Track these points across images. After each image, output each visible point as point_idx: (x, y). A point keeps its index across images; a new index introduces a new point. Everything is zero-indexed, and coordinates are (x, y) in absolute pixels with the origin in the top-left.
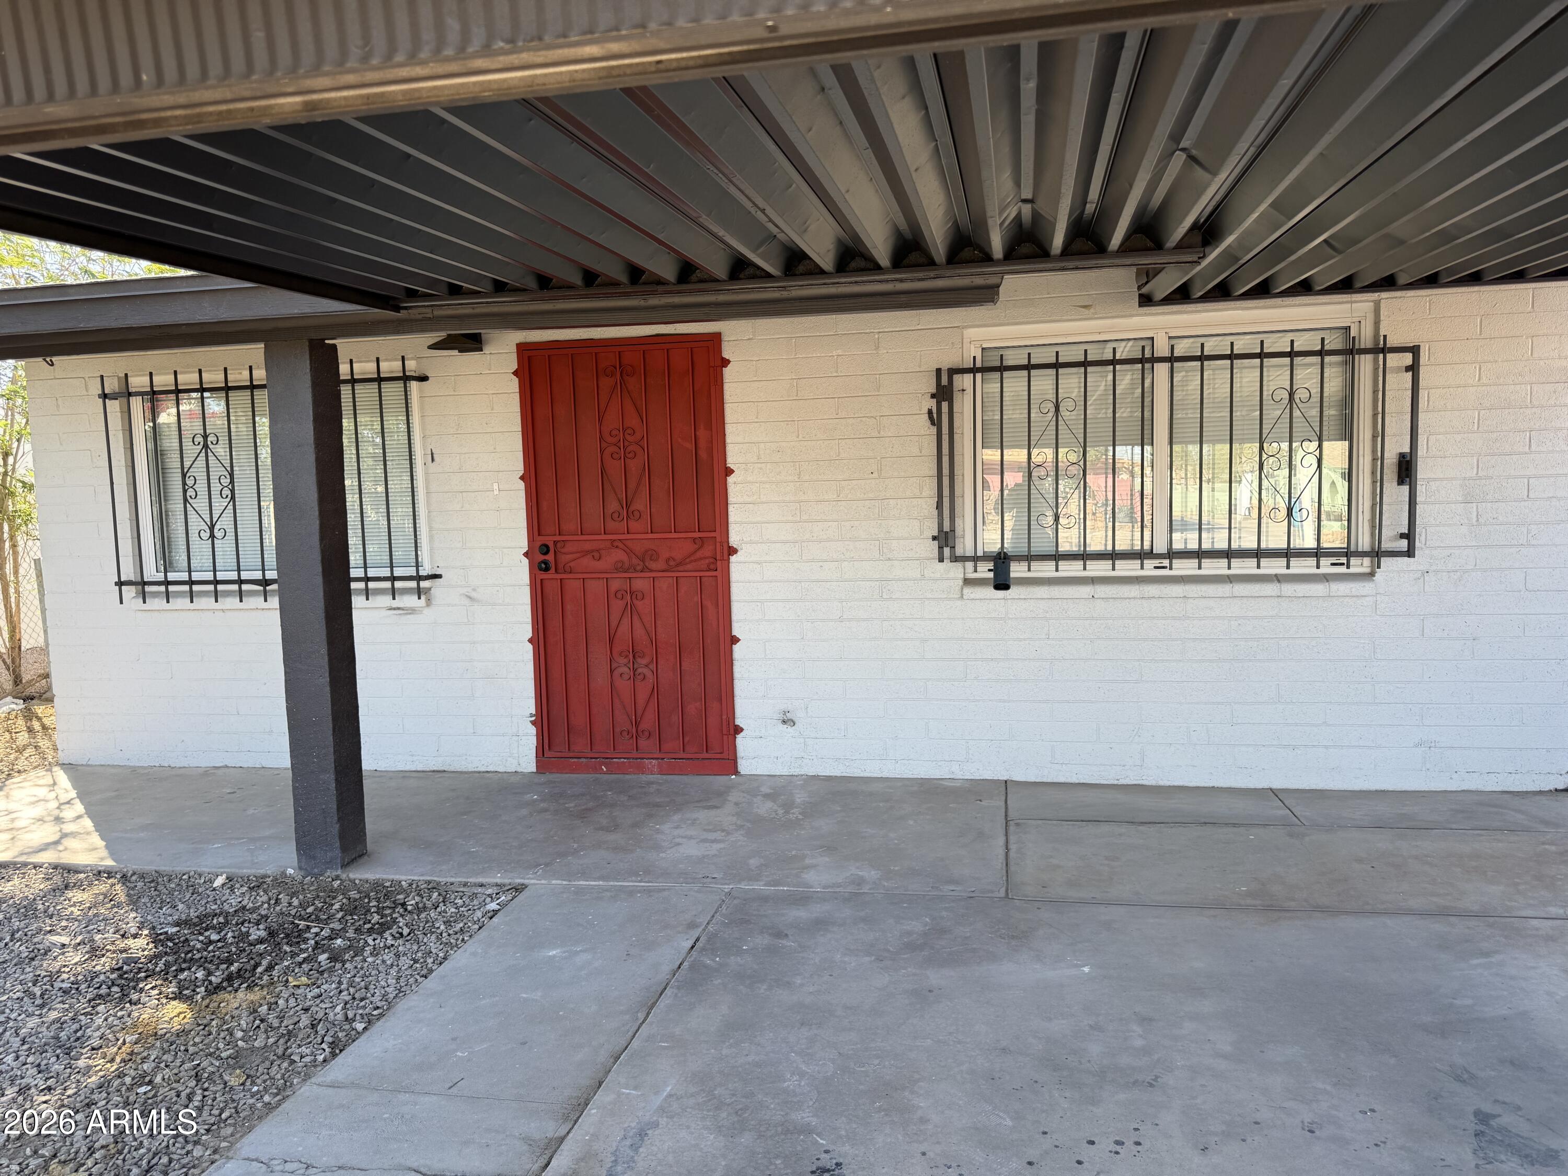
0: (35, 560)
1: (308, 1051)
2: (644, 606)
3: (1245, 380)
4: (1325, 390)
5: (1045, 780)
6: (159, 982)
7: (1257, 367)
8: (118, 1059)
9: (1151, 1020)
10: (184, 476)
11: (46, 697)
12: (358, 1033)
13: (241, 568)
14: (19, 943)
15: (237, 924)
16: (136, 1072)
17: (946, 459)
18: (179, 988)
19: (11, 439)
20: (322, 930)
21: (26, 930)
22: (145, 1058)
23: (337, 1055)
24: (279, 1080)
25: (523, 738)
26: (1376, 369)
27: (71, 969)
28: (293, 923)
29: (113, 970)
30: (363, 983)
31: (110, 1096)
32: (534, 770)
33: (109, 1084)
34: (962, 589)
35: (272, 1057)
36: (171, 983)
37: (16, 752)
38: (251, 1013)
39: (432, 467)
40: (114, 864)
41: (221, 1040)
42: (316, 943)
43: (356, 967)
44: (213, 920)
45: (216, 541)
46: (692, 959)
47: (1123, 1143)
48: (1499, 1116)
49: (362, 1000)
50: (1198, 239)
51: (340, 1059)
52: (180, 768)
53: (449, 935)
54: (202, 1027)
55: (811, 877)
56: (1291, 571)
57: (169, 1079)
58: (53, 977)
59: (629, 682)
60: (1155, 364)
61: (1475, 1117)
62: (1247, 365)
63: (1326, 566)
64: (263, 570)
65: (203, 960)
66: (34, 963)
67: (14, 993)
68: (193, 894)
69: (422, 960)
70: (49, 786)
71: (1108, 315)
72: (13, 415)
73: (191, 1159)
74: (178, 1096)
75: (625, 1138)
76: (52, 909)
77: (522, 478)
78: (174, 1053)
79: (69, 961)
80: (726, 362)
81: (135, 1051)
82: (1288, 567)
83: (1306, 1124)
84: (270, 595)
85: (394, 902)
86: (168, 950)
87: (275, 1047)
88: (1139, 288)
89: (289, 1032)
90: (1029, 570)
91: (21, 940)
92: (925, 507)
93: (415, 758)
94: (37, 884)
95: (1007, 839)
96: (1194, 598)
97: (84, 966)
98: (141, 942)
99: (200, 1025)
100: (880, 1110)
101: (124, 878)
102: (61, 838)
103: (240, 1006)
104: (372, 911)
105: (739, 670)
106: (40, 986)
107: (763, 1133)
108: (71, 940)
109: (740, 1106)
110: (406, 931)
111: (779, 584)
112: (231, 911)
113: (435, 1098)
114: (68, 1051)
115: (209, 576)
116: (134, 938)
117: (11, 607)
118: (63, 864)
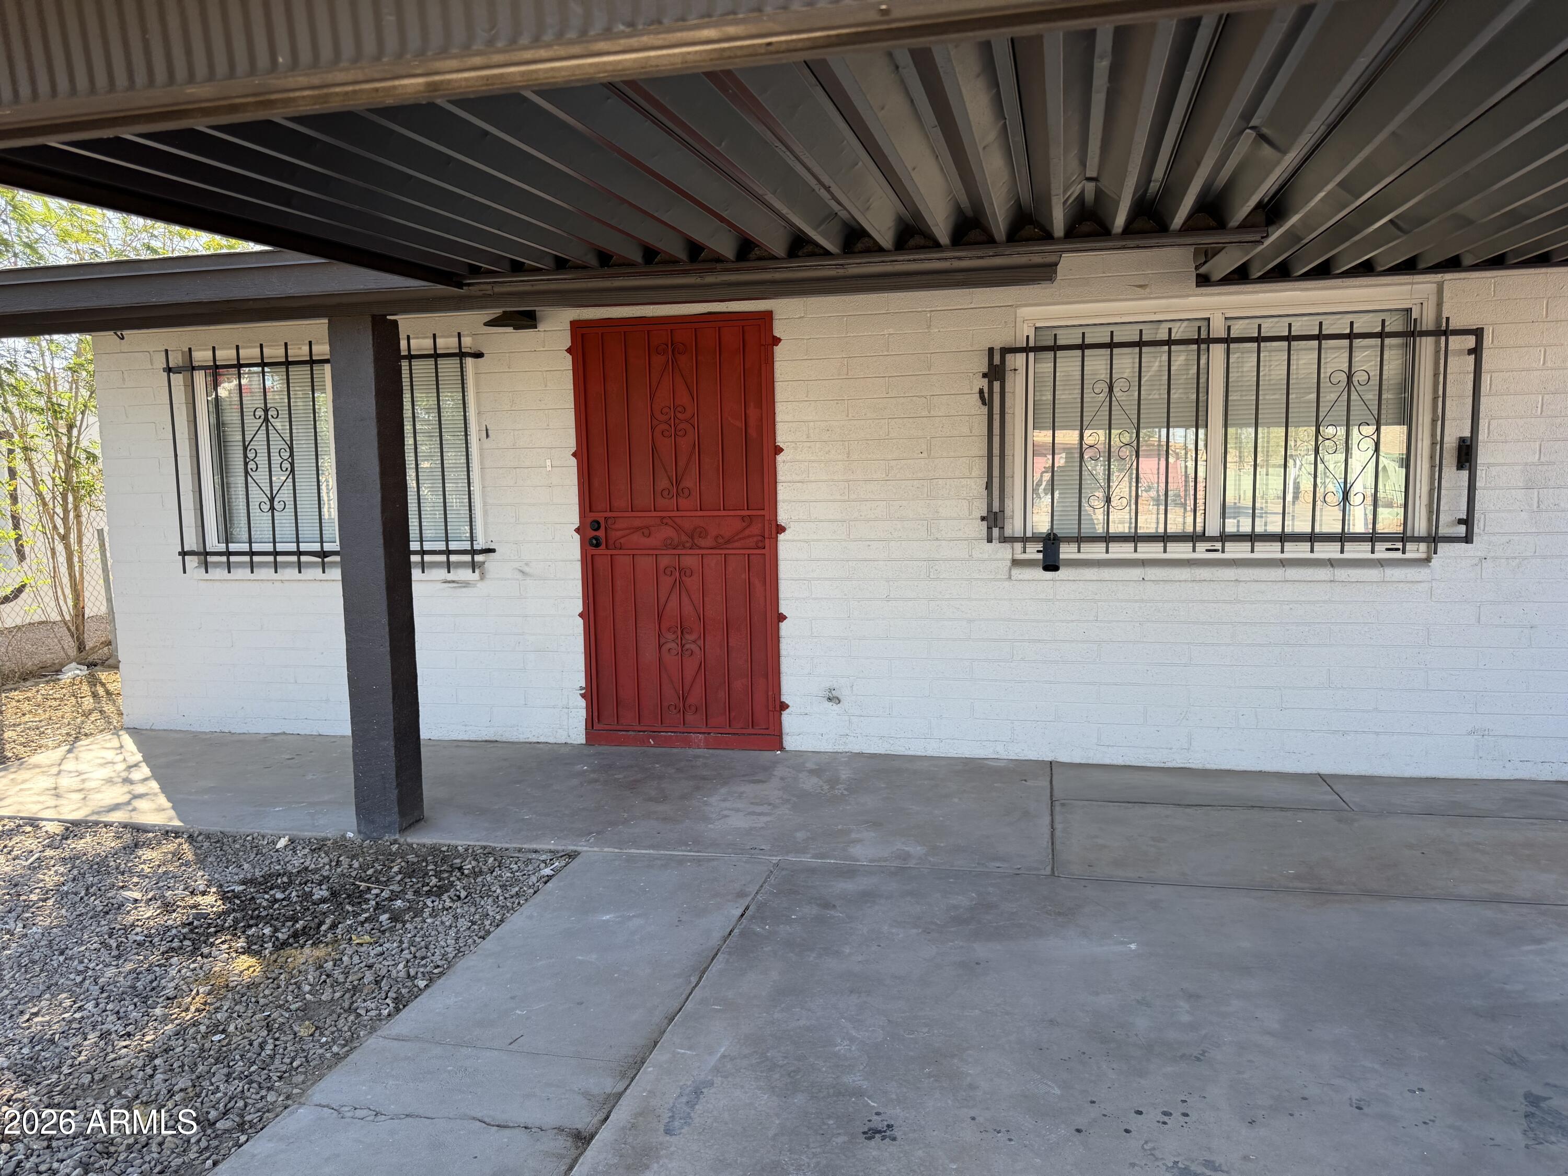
0: (98, 530)
1: (373, 1006)
2: (693, 583)
3: (1301, 362)
4: (1384, 372)
5: (1090, 762)
6: (228, 937)
7: (1314, 349)
8: (193, 1009)
9: (1198, 997)
10: (245, 448)
11: (110, 663)
12: (421, 990)
13: (300, 540)
14: (94, 897)
15: (300, 884)
16: (210, 1021)
17: (996, 439)
18: (248, 943)
19: (75, 411)
20: (382, 892)
21: (100, 885)
22: (218, 1008)
23: (401, 1010)
24: (346, 1032)
25: (573, 710)
26: (1437, 352)
27: (144, 923)
28: (354, 884)
29: (184, 925)
30: (423, 943)
31: (186, 1043)
32: (584, 741)
33: (185, 1032)
34: (1010, 570)
35: (339, 1011)
36: (239, 938)
37: (82, 716)
38: (317, 969)
39: (487, 444)
40: (181, 824)
41: (289, 993)
42: (377, 903)
43: (416, 928)
44: (277, 879)
45: (276, 513)
46: (742, 926)
47: (1171, 1114)
48: (1550, 1098)
49: (423, 958)
50: (1261, 218)
51: (404, 1014)
52: (240, 734)
53: (505, 898)
54: (271, 981)
55: (856, 850)
56: (1345, 556)
57: (242, 1029)
58: (127, 929)
59: (676, 657)
60: (1211, 345)
61: (1526, 1098)
62: (1303, 347)
63: (1381, 550)
64: (322, 542)
65: (269, 917)
66: (108, 917)
67: (92, 945)
68: (257, 854)
69: (479, 922)
70: (116, 749)
71: (1164, 295)
72: (77, 388)
73: (265, 1103)
74: (251, 1045)
75: (681, 1095)
76: (124, 866)
77: (574, 455)
78: (245, 1004)
79: (142, 916)
80: (777, 341)
81: (208, 1001)
82: (1342, 552)
83: (1354, 1101)
84: (328, 567)
85: (451, 866)
86: (235, 907)
87: (341, 1001)
88: (1197, 268)
89: (354, 987)
90: (1079, 551)
91: (95, 894)
92: (975, 487)
93: (468, 728)
94: (109, 842)
95: (1052, 819)
96: (1246, 582)
97: (156, 920)
98: (210, 899)
99: (269, 978)
100: (929, 1076)
101: (191, 838)
102: (131, 799)
103: (307, 961)
104: (430, 874)
105: (787, 647)
106: (116, 938)
107: (815, 1095)
108: (143, 896)
109: (793, 1068)
110: (463, 894)
111: (826, 562)
112: (294, 871)
113: (496, 1053)
114: (145, 999)
115: (269, 547)
116: (203, 895)
117: (75, 575)
118: (132, 823)
